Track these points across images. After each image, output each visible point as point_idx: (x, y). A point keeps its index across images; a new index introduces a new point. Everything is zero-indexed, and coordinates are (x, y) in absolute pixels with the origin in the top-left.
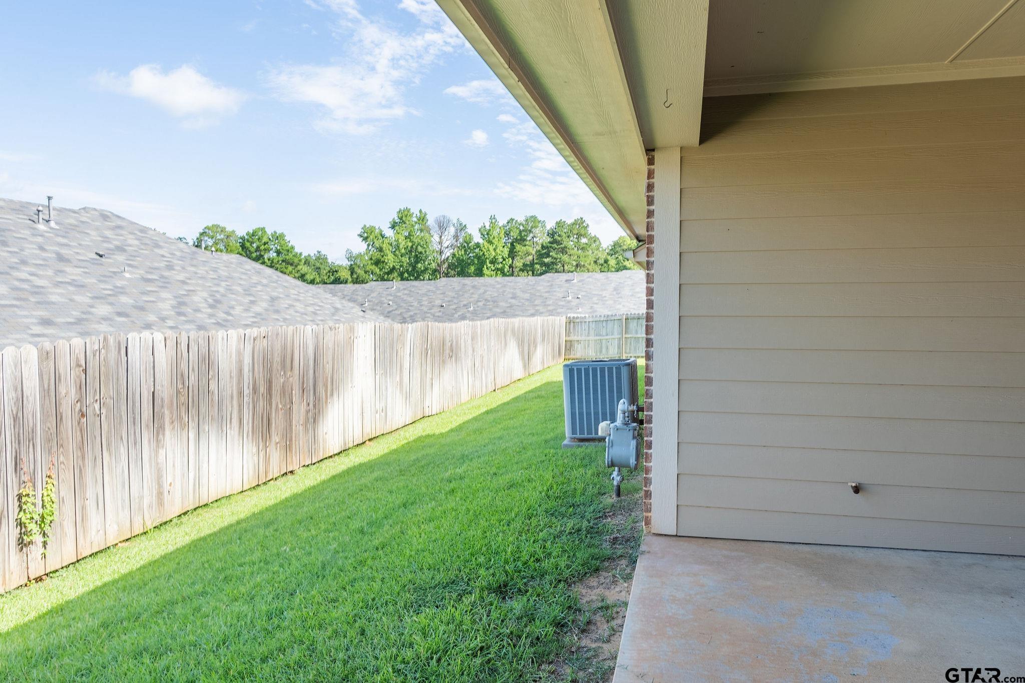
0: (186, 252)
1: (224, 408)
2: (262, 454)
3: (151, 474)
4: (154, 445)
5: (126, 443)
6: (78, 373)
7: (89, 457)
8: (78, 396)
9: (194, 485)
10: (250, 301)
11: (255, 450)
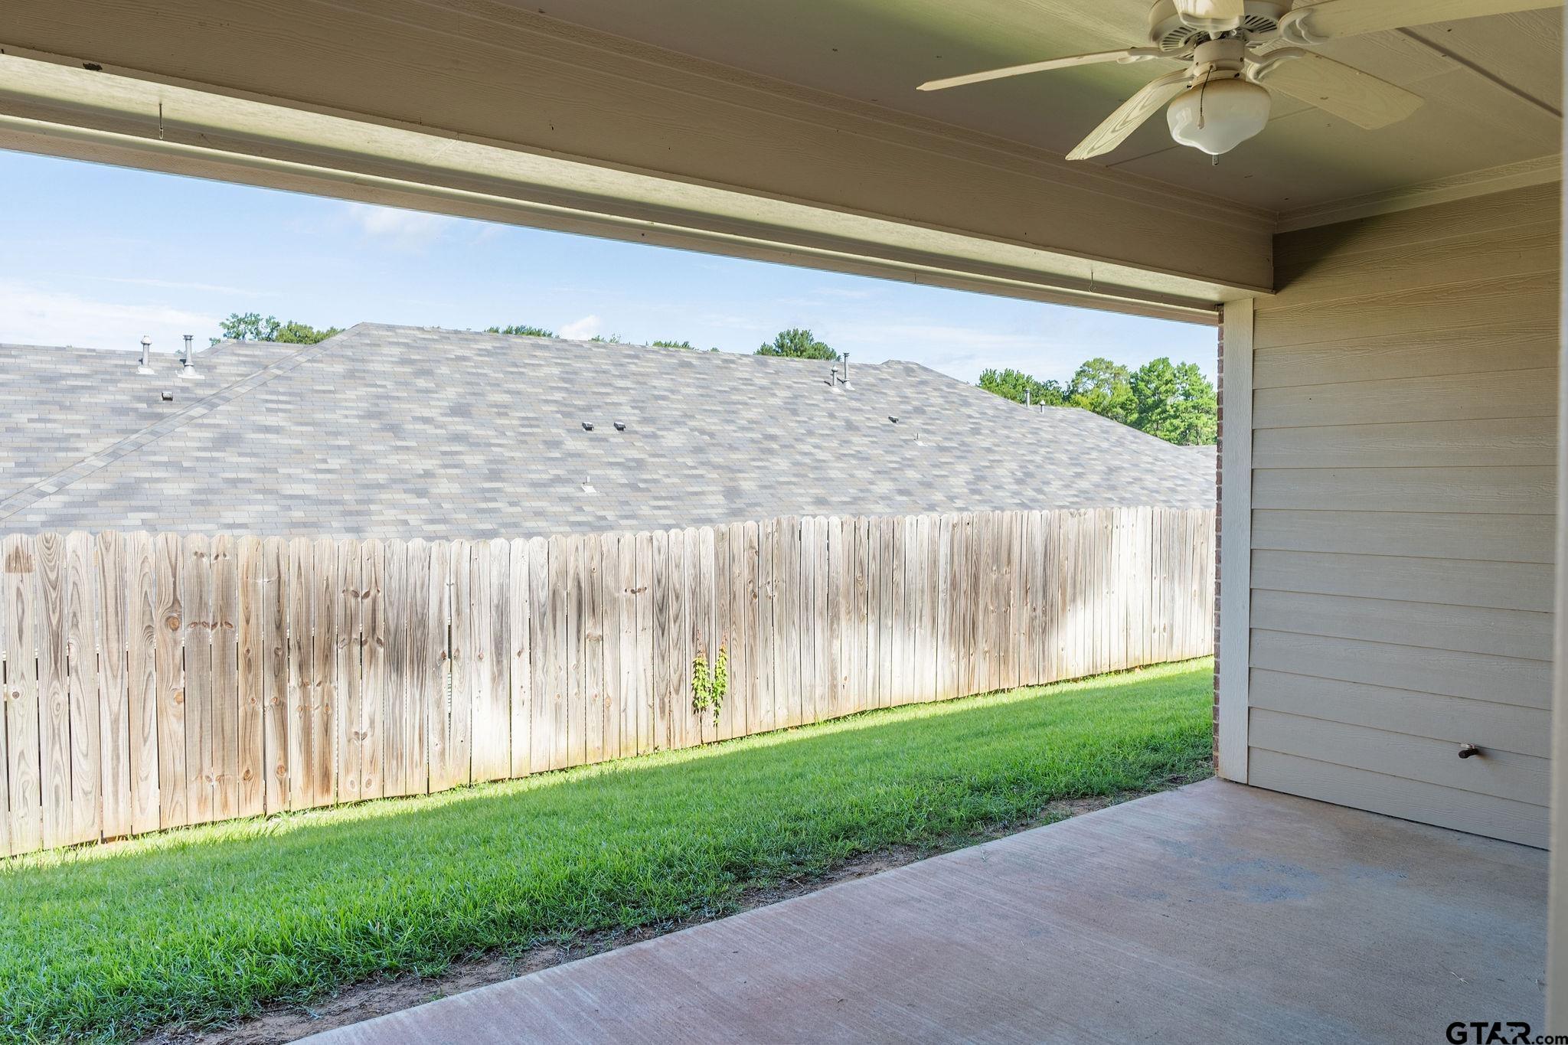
0: (1002, 410)
1: (912, 603)
2: (963, 662)
3: (824, 665)
4: (827, 634)
5: (797, 627)
6: (751, 555)
7: (760, 635)
8: (751, 577)
9: (874, 683)
10: (1076, 473)
11: (953, 656)
